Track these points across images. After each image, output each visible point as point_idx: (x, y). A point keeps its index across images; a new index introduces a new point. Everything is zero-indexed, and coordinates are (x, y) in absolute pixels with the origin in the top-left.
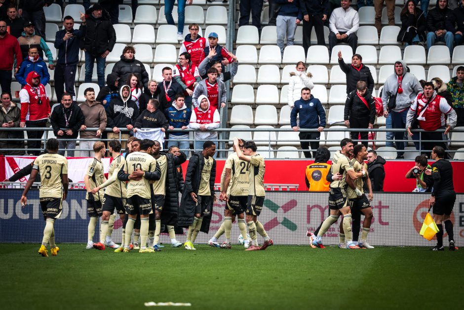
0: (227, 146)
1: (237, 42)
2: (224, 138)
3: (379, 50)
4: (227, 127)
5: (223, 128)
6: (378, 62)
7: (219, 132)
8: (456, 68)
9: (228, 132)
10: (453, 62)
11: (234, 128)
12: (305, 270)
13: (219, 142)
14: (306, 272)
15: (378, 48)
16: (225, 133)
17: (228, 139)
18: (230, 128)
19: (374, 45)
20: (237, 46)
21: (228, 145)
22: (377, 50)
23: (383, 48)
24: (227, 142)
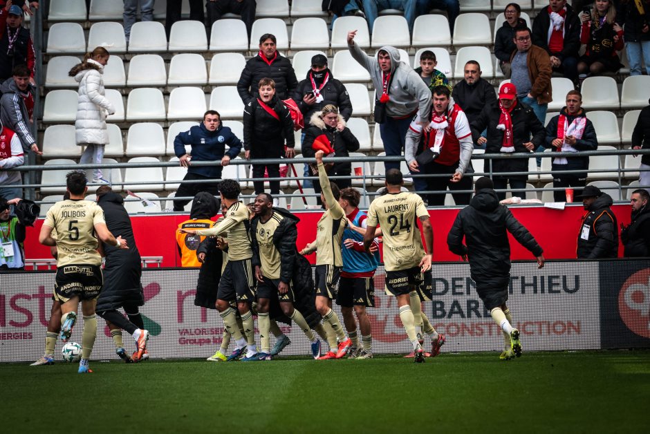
0: (39, 196)
1: (50, 17)
2: (33, 181)
3: (290, 25)
4: (37, 163)
5: (30, 164)
6: (289, 46)
7: (24, 172)
8: (420, 52)
9: (39, 172)
10: (414, 43)
11: (48, 164)
12: (177, 402)
13: (24, 188)
14: (178, 404)
15: (289, 23)
16: (33, 173)
17: (40, 183)
18: (43, 164)
19: (282, 18)
20: (49, 25)
21: (40, 193)
22: (287, 25)
23: (297, 23)
24: (38, 188)
